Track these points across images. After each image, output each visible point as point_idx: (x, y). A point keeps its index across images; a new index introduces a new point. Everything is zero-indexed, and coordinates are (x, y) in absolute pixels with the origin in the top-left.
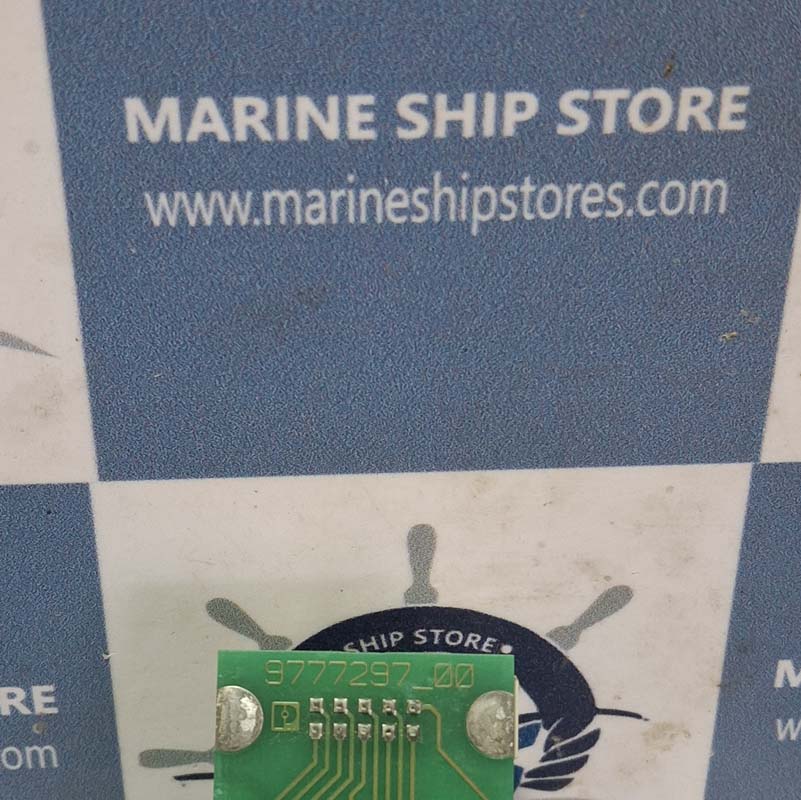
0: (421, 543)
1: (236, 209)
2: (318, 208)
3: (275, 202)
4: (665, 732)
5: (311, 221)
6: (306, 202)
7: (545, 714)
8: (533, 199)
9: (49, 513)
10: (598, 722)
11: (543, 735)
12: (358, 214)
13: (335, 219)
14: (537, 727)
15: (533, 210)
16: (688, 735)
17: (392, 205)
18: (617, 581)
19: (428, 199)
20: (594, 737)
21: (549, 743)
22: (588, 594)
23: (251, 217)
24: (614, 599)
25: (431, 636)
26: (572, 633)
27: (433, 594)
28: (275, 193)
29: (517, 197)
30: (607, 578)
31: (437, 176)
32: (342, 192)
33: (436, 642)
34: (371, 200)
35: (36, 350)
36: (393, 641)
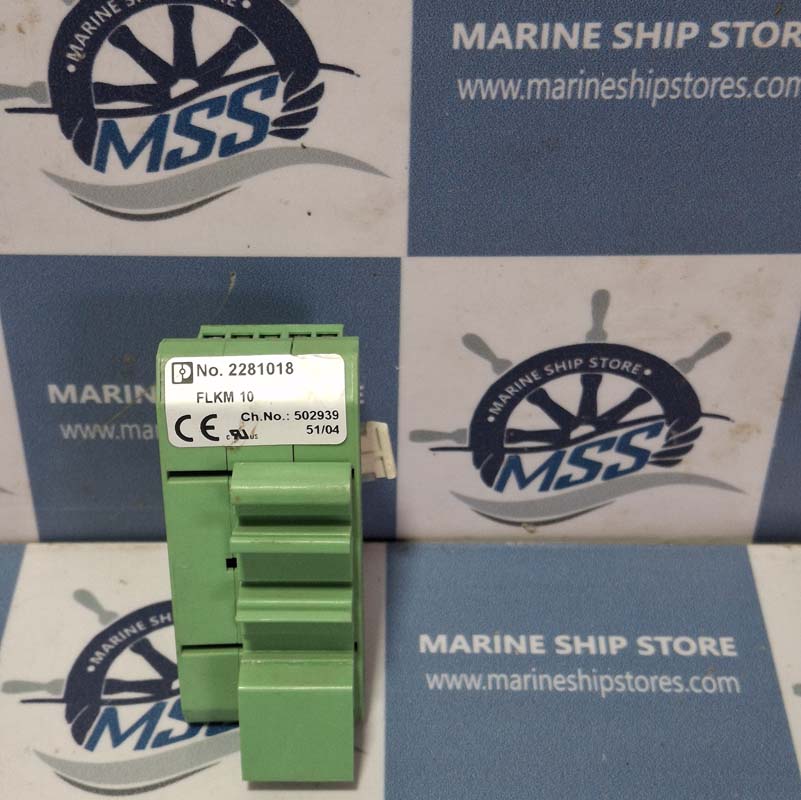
0: (601, 301)
1: (511, 89)
2: (560, 89)
3: (535, 86)
4: (744, 430)
5: (555, 97)
6: (553, 86)
7: (669, 416)
8: (691, 86)
9: (375, 275)
10: (702, 422)
11: (666, 429)
12: (584, 93)
13: (569, 96)
14: (661, 425)
15: (690, 92)
16: (759, 431)
17: (605, 88)
18: (722, 329)
19: (627, 85)
20: (698, 432)
21: (669, 435)
22: (702, 337)
23: (519, 95)
24: (720, 341)
25: (600, 362)
26: (690, 363)
27: (604, 335)
28: (536, 80)
29: (681, 85)
30: (716, 327)
31: (634, 71)
32: (576, 80)
33: (603, 366)
34: (593, 85)
35: (381, 173)
36: (576, 364)
